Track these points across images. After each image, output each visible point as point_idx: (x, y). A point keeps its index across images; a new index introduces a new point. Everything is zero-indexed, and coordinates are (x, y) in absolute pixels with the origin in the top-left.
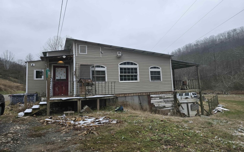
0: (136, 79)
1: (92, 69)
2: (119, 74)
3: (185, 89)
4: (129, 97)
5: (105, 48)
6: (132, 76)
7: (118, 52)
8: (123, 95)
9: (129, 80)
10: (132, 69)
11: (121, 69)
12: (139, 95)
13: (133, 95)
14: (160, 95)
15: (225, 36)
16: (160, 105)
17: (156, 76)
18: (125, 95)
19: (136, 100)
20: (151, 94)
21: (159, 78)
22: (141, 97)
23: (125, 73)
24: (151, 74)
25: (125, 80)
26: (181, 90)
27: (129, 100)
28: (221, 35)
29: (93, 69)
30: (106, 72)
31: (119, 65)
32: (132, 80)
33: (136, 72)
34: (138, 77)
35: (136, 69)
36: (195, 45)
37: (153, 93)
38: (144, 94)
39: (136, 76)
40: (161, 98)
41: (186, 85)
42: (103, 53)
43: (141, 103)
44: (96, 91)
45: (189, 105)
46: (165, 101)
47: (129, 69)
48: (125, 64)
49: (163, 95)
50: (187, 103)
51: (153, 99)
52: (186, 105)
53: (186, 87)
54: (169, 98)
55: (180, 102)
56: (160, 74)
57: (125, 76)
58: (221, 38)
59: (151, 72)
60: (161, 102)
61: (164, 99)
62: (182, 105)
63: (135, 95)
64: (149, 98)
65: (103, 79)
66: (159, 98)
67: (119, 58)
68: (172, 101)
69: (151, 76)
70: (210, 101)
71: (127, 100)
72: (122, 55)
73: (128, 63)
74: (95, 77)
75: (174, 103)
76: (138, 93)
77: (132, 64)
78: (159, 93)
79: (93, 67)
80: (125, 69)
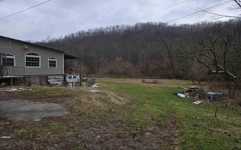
0: (38, 66)
1: (2, 57)
2: (25, 61)
3: (71, 73)
4: (33, 78)
5: (14, 41)
6: (35, 63)
7: (25, 45)
8: (28, 77)
9: (33, 66)
10: (35, 58)
11: (27, 58)
12: (40, 76)
13: (35, 76)
14: (55, 77)
15: (111, 29)
16: (54, 83)
17: (53, 64)
18: (29, 77)
19: (38, 80)
20: (48, 76)
21: (55, 66)
22: (41, 78)
23: (30, 61)
24: (49, 63)
25: (30, 66)
26: (69, 73)
27: (32, 80)
28: (108, 28)
29: (4, 57)
30: (15, 59)
31: (25, 55)
32: (35, 66)
33: (39, 61)
34: (40, 64)
35: (38, 59)
36: (87, 33)
37: (50, 75)
38: (44, 76)
39: (38, 63)
40: (55, 79)
41: (72, 70)
42: (12, 45)
43: (41, 82)
44: (7, 73)
45: (74, 84)
46: (58, 81)
47: (33, 58)
48: (30, 54)
49: (57, 77)
50: (73, 83)
51: (50, 79)
52: (72, 84)
53: (73, 72)
54: (61, 78)
55: (68, 82)
56: (55, 63)
57: (30, 63)
58: (108, 31)
59: (50, 61)
60: (55, 81)
61: (57, 79)
62: (69, 84)
63: (37, 76)
64: (47, 79)
65: (12, 64)
66: (53, 79)
67: (25, 50)
68: (62, 81)
69: (49, 64)
70: (90, 82)
71: (31, 80)
72: (28, 48)
73: (33, 54)
74: (6, 63)
75: (63, 81)
76: (40, 75)
77: (35, 54)
78: (54, 75)
79: (4, 55)
80: (30, 58)
